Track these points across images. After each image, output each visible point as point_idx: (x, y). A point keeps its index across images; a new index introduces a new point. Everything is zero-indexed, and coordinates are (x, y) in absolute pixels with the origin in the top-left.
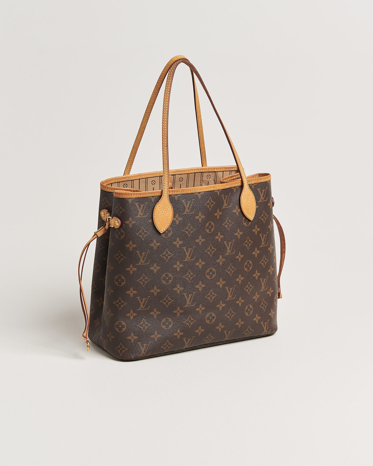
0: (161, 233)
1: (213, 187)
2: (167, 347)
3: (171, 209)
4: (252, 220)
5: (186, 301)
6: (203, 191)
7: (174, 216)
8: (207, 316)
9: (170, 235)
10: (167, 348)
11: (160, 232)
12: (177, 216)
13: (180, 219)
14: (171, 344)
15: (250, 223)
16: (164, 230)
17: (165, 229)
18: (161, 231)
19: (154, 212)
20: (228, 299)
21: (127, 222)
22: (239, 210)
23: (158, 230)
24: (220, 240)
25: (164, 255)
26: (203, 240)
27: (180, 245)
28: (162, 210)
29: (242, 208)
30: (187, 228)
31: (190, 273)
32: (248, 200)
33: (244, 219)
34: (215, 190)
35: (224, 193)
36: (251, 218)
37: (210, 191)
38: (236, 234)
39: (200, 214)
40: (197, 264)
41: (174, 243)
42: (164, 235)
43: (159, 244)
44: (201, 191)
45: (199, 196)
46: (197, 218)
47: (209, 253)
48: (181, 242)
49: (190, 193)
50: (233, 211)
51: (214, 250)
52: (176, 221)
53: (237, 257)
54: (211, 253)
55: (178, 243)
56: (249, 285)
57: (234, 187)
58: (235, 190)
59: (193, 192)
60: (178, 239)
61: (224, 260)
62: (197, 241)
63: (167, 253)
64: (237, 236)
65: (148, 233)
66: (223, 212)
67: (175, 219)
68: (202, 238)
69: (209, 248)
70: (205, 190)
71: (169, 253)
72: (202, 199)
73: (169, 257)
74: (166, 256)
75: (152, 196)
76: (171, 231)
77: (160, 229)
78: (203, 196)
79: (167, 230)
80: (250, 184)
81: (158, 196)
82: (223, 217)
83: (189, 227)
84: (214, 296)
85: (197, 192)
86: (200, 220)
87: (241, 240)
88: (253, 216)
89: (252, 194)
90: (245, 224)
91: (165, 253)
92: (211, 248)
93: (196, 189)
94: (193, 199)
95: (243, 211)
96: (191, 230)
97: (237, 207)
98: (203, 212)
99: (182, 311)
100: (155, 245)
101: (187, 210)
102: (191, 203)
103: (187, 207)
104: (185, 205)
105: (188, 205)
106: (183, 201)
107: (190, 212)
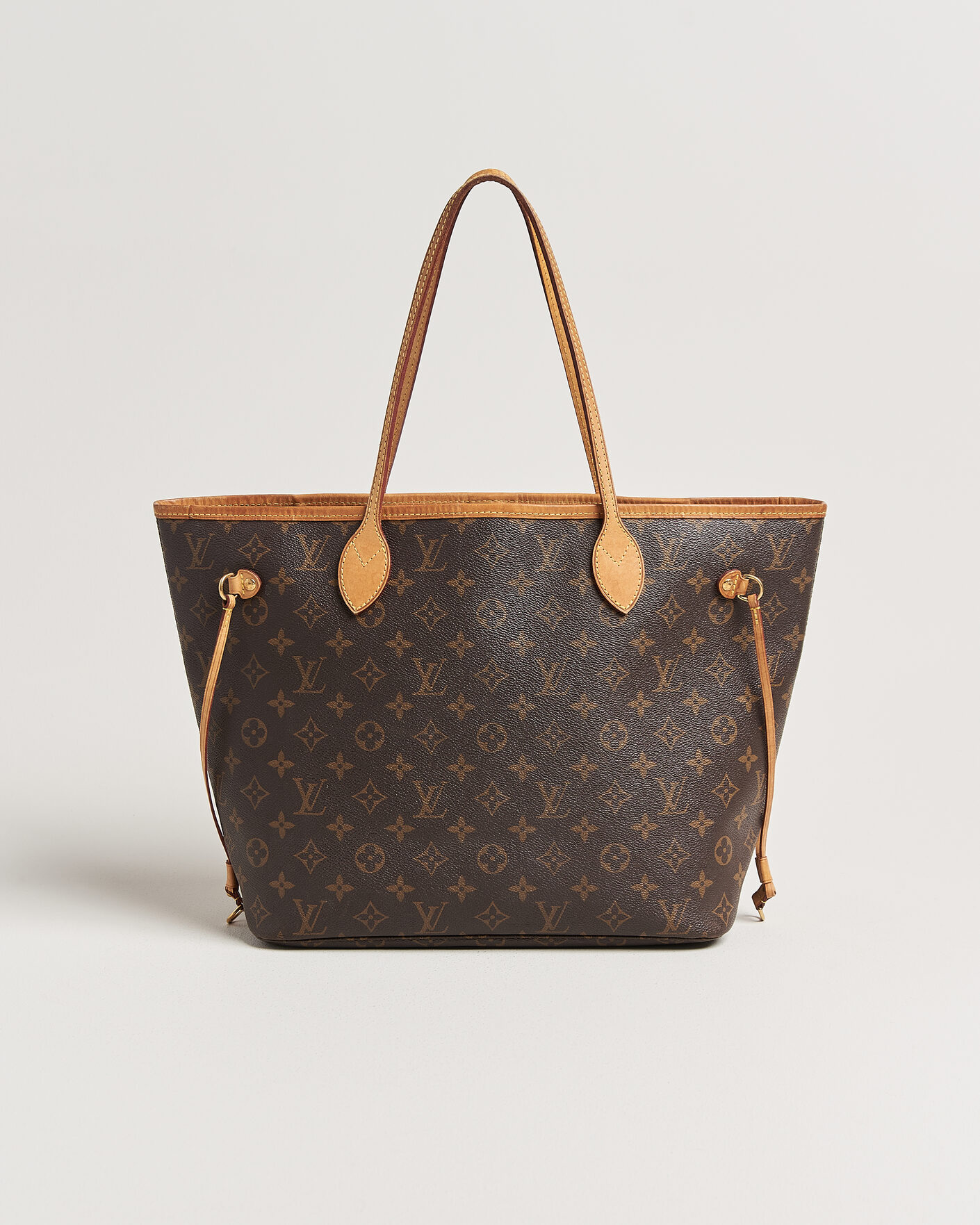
0: (355, 612)
1: (504, 510)
2: (370, 920)
3: (386, 555)
4: (627, 613)
5: (420, 804)
6: (472, 516)
7: (393, 574)
8: (481, 853)
9: (378, 620)
10: (371, 923)
11: (352, 610)
12: (401, 574)
13: (409, 582)
14: (380, 914)
15: (622, 621)
16: (363, 606)
17: (365, 604)
18: (354, 608)
19: (340, 561)
21: (274, 581)
22: (588, 583)
23: (347, 604)
24: (522, 651)
25: (363, 674)
26: (469, 645)
27: (404, 650)
28: (362, 556)
29: (595, 576)
30: (425, 608)
31: (431, 729)
32: (618, 560)
33: (602, 607)
34: (510, 517)
35: (543, 531)
36: (623, 607)
37: (496, 518)
38: (575, 644)
39: (461, 574)
40: (453, 707)
41: (390, 644)
42: (362, 621)
43: (351, 643)
44: (467, 516)
45: (461, 528)
46: (453, 583)
47: (486, 681)
48: (407, 644)
49: (437, 518)
50: (572, 582)
51: (503, 675)
52: (396, 588)
53: (576, 706)
54: (492, 681)
55: (399, 644)
56: (616, 789)
57: (580, 520)
58: (581, 528)
59: (444, 517)
60: (399, 635)
61: (531, 707)
62: (453, 645)
63: (370, 668)
64: (578, 649)
65: (323, 612)
66: (537, 580)
67: (394, 582)
68: (465, 638)
69: (486, 669)
70: (477, 514)
71: (376, 669)
72: (469, 537)
73: (376, 680)
74: (368, 677)
75: (343, 521)
76: (380, 611)
77: (351, 604)
78: (473, 528)
79: (372, 607)
80: (629, 517)
81: (355, 521)
82: (538, 595)
83: (431, 607)
84: (500, 799)
85: (456, 517)
86: (461, 591)
87: (588, 662)
88: (632, 602)
89: (634, 544)
90: (606, 620)
91: (364, 668)
92: (492, 668)
93: (453, 509)
94: (445, 533)
95: (598, 584)
96: (436, 613)
97: (583, 574)
98: (470, 569)
99: (411, 829)
100: (339, 643)
101: (427, 561)
102: (437, 544)
103: (427, 554)
104: (422, 546)
105: (431, 548)
106: (419, 537)
107: (436, 566)
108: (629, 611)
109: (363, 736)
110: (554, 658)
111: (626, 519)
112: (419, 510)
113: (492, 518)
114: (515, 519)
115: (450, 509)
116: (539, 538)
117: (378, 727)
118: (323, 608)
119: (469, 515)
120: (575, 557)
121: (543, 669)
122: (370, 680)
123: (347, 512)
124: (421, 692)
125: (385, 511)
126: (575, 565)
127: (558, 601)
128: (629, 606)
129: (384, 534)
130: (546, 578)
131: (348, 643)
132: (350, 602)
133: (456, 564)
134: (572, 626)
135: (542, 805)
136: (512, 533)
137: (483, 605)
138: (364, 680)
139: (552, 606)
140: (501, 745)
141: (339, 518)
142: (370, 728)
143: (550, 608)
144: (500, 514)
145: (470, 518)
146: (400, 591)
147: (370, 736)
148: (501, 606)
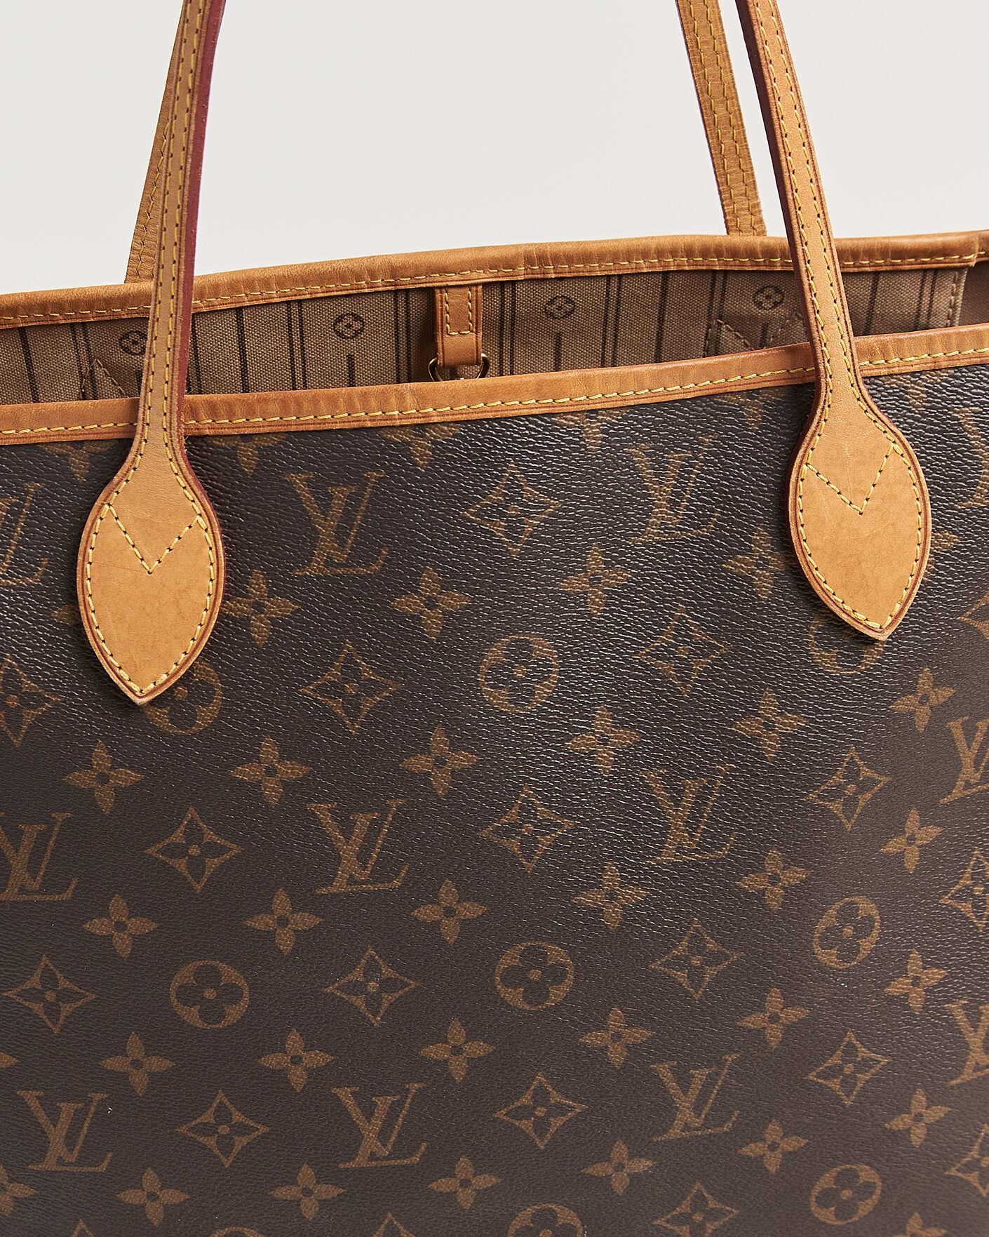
0: (138, 701)
1: (539, 391)
3: (208, 536)
4: (883, 638)
5: (355, 1138)
6: (450, 418)
7: (234, 586)
9: (206, 715)
11: (130, 695)
12: (258, 584)
13: (281, 607)
15: (871, 661)
16: (159, 682)
17: (165, 677)
18: (136, 688)
19: (80, 558)
20: (675, 1132)
22: (776, 563)
23: (116, 680)
24: (605, 759)
25: (176, 851)
26: (464, 759)
27: (285, 785)
28: (140, 543)
29: (797, 548)
30: (334, 674)
31: (371, 968)
32: (861, 498)
33: (816, 624)
34: (557, 410)
35: (648, 434)
36: (876, 625)
37: (517, 417)
38: (745, 727)
39: (429, 581)
40: (426, 913)
41: (245, 772)
42: (160, 718)
43: (135, 776)
44: (436, 419)
45: (422, 454)
46: (408, 604)
47: (514, 845)
48: (293, 770)
49: (347, 426)
50: (731, 565)
51: (556, 825)
52: (246, 622)
53: (751, 883)
54: (529, 844)
55: (271, 772)
56: (850, 1051)
57: (750, 393)
58: (754, 415)
59: (369, 424)
60: (269, 748)
61: (636, 894)
62: (417, 763)
63: (194, 834)
64: (754, 740)
65: (48, 700)
66: (637, 567)
67: (242, 607)
68: (452, 744)
69: (512, 816)
70: (463, 411)
71: (210, 836)
72: (445, 477)
73: (213, 863)
74: (191, 857)
75: (72, 443)
76: (210, 687)
77: (126, 677)
78: (454, 451)
79: (185, 680)
80: (885, 371)
81: (107, 440)
82: (641, 606)
83: (351, 671)
84: (561, 1109)
85: (405, 422)
86: (433, 624)
87: (782, 771)
88: (898, 607)
89: (900, 450)
90: (828, 660)
91: (178, 836)
92: (527, 811)
93: (393, 400)
94: (374, 468)
95: (806, 570)
96: (369, 688)
97: (762, 541)
98: (454, 564)
99: (334, 1191)
100: (103, 778)
101: (326, 546)
102: (355, 499)
103: (326, 526)
104: (312, 508)
105: (337, 511)
106: (299, 481)
107: (353, 559)
108: (889, 632)
109: (189, 995)
110: (690, 766)
111: (877, 377)
112: (292, 406)
113: (506, 419)
114: (572, 413)
115: (386, 401)
116: (639, 455)
117: (230, 974)
118: (47, 689)
119: (442, 414)
120: (740, 494)
121: (661, 795)
122: (196, 866)
123: (82, 418)
124: (339, 885)
125: (193, 412)
126: (739, 516)
127: (696, 618)
128: (890, 619)
129: (198, 473)
130: (660, 557)
131: (127, 777)
132: (122, 673)
133: (413, 552)
134: (735, 682)
135: (670, 1110)
136: (566, 454)
137: (495, 654)
138: (181, 865)
139: (682, 631)
140: (558, 993)
141: (59, 433)
142: (209, 977)
143: (675, 637)
144: (530, 406)
145: (443, 423)
146: (260, 630)
147: (210, 994)
148: (542, 647)
